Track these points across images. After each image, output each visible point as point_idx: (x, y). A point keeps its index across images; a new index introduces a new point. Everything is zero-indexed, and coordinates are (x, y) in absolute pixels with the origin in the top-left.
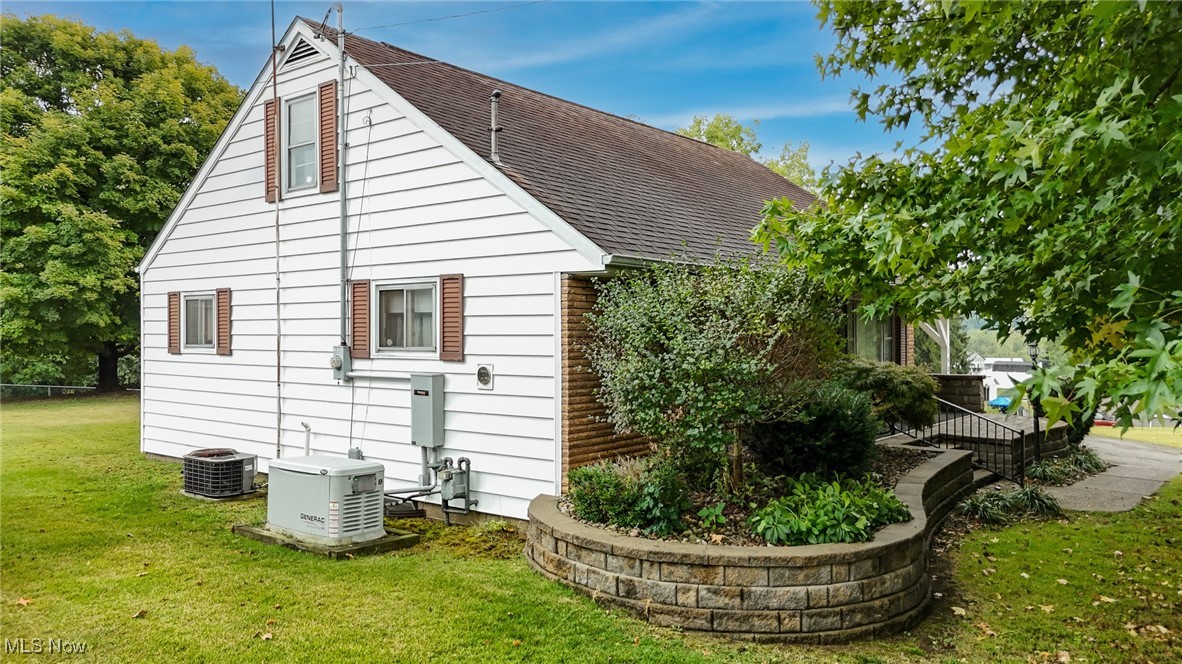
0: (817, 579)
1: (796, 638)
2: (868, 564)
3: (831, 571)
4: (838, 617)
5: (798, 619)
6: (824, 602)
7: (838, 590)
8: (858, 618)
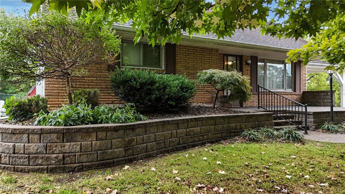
0: (21, 140)
1: (5, 167)
2: (54, 136)
3: (29, 137)
4: (27, 160)
5: (8, 158)
6: (22, 152)
7: (30, 146)
8: (40, 161)
